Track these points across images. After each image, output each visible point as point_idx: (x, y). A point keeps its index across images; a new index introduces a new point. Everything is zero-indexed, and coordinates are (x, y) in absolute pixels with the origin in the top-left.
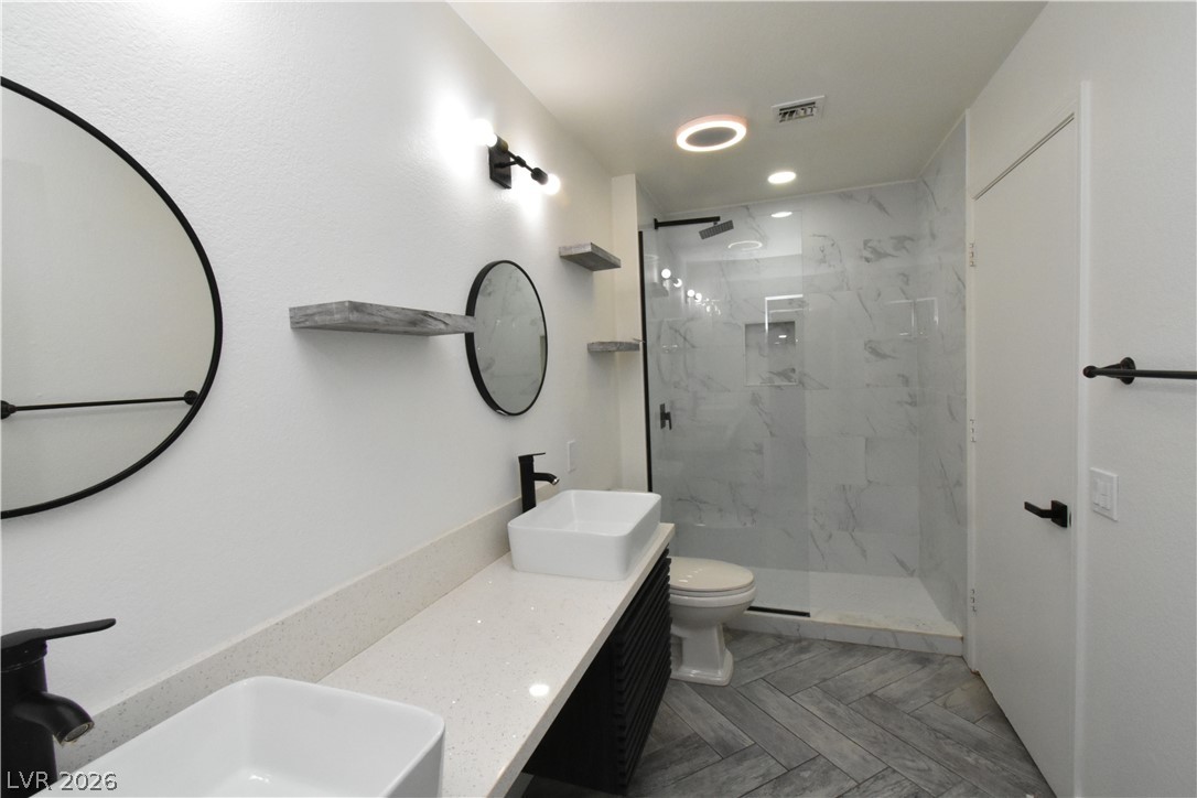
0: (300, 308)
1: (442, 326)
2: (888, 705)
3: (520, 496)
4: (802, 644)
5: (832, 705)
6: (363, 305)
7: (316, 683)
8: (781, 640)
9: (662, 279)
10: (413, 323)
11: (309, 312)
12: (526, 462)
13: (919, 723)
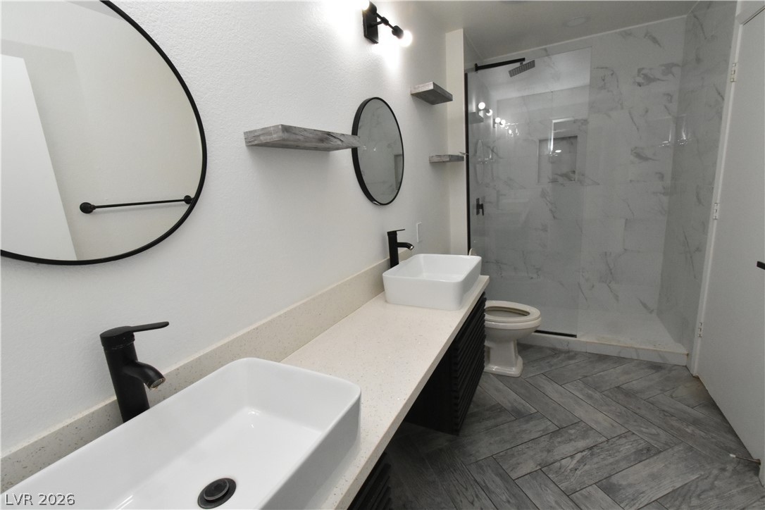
0: (250, 132)
1: (339, 143)
2: (629, 394)
3: (389, 257)
4: (571, 355)
5: (590, 392)
6: (290, 127)
7: (279, 362)
8: (555, 352)
9: (478, 110)
10: (322, 140)
11: (256, 134)
12: (392, 236)
13: (652, 406)
